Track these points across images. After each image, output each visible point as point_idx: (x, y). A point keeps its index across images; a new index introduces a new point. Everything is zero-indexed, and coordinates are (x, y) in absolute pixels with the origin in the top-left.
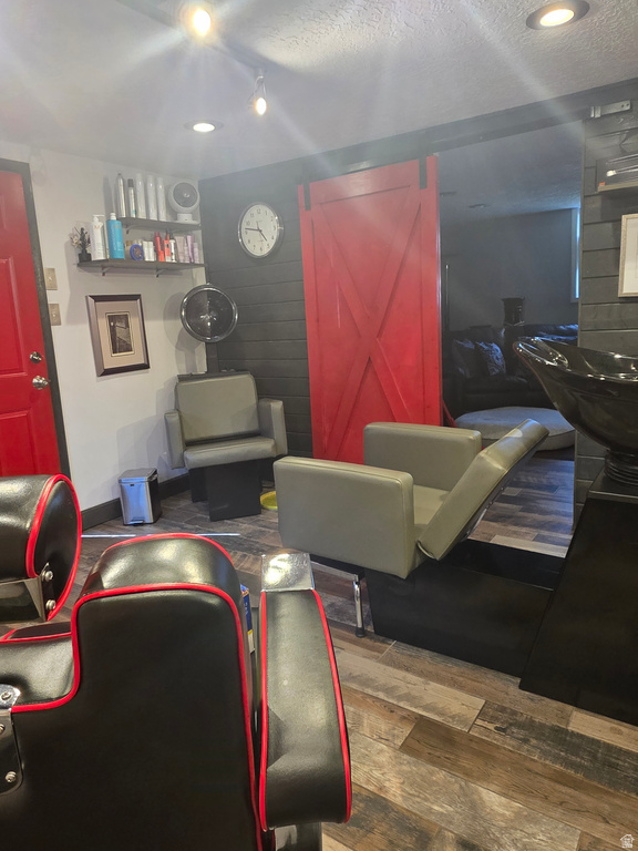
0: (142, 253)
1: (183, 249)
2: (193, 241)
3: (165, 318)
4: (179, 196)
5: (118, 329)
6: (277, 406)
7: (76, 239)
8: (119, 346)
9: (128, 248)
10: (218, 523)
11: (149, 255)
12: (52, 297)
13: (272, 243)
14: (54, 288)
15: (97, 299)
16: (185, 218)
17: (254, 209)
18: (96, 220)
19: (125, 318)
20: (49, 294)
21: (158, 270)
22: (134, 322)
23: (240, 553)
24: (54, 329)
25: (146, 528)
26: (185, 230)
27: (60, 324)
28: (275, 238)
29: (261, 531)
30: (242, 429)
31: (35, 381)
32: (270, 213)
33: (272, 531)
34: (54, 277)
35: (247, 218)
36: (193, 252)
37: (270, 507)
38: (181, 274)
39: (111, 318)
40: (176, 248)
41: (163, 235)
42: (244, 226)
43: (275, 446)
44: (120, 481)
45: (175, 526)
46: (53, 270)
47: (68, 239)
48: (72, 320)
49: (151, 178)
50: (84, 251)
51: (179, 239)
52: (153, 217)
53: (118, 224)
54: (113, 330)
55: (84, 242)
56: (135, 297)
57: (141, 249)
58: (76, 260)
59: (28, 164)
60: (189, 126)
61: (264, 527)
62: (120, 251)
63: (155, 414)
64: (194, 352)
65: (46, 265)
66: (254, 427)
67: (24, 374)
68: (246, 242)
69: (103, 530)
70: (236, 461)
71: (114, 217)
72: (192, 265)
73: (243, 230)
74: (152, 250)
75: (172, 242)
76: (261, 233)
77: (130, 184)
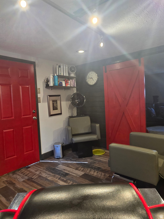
0: (62, 84)
1: (72, 83)
2: (74, 81)
3: (66, 101)
4: (71, 70)
5: (54, 104)
6: (98, 125)
7: (46, 81)
8: (55, 108)
9: (59, 83)
10: (81, 159)
11: (64, 85)
12: (39, 95)
13: (95, 81)
14: (40, 93)
15: (50, 96)
16: (72, 75)
17: (90, 73)
18: (51, 76)
19: (56, 101)
20: (38, 95)
21: (65, 88)
22: (58, 102)
23: (89, 169)
24: (39, 104)
25: (61, 159)
26: (72, 78)
27: (40, 102)
28: (96, 80)
29: (94, 162)
30: (87, 131)
31: (34, 118)
32: (95, 74)
33: (97, 162)
34: (40, 91)
35: (89, 75)
36: (74, 84)
37: (95, 154)
38: (70, 89)
39: (53, 101)
40: (70, 83)
41: (67, 79)
42: (87, 77)
43: (97, 137)
44: (54, 146)
45: (69, 159)
46: (40, 88)
47: (43, 81)
48: (43, 101)
49: (64, 65)
50: (47, 83)
51: (71, 80)
52: (65, 75)
53: (57, 77)
54: (53, 104)
55: (48, 81)
56: (59, 96)
57: (62, 83)
58: (45, 86)
59: (35, 62)
60: (77, 52)
61: (94, 160)
62: (57, 84)
63: (63, 127)
64: (73, 110)
65: (38, 87)
66: (90, 131)
67: (31, 116)
68: (88, 81)
69: (49, 160)
70: (86, 141)
71: (56, 75)
72: (74, 87)
73: (87, 78)
74: (64, 83)
75: (69, 81)
76: (92, 79)
77: (60, 67)
